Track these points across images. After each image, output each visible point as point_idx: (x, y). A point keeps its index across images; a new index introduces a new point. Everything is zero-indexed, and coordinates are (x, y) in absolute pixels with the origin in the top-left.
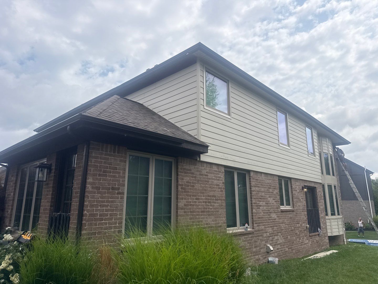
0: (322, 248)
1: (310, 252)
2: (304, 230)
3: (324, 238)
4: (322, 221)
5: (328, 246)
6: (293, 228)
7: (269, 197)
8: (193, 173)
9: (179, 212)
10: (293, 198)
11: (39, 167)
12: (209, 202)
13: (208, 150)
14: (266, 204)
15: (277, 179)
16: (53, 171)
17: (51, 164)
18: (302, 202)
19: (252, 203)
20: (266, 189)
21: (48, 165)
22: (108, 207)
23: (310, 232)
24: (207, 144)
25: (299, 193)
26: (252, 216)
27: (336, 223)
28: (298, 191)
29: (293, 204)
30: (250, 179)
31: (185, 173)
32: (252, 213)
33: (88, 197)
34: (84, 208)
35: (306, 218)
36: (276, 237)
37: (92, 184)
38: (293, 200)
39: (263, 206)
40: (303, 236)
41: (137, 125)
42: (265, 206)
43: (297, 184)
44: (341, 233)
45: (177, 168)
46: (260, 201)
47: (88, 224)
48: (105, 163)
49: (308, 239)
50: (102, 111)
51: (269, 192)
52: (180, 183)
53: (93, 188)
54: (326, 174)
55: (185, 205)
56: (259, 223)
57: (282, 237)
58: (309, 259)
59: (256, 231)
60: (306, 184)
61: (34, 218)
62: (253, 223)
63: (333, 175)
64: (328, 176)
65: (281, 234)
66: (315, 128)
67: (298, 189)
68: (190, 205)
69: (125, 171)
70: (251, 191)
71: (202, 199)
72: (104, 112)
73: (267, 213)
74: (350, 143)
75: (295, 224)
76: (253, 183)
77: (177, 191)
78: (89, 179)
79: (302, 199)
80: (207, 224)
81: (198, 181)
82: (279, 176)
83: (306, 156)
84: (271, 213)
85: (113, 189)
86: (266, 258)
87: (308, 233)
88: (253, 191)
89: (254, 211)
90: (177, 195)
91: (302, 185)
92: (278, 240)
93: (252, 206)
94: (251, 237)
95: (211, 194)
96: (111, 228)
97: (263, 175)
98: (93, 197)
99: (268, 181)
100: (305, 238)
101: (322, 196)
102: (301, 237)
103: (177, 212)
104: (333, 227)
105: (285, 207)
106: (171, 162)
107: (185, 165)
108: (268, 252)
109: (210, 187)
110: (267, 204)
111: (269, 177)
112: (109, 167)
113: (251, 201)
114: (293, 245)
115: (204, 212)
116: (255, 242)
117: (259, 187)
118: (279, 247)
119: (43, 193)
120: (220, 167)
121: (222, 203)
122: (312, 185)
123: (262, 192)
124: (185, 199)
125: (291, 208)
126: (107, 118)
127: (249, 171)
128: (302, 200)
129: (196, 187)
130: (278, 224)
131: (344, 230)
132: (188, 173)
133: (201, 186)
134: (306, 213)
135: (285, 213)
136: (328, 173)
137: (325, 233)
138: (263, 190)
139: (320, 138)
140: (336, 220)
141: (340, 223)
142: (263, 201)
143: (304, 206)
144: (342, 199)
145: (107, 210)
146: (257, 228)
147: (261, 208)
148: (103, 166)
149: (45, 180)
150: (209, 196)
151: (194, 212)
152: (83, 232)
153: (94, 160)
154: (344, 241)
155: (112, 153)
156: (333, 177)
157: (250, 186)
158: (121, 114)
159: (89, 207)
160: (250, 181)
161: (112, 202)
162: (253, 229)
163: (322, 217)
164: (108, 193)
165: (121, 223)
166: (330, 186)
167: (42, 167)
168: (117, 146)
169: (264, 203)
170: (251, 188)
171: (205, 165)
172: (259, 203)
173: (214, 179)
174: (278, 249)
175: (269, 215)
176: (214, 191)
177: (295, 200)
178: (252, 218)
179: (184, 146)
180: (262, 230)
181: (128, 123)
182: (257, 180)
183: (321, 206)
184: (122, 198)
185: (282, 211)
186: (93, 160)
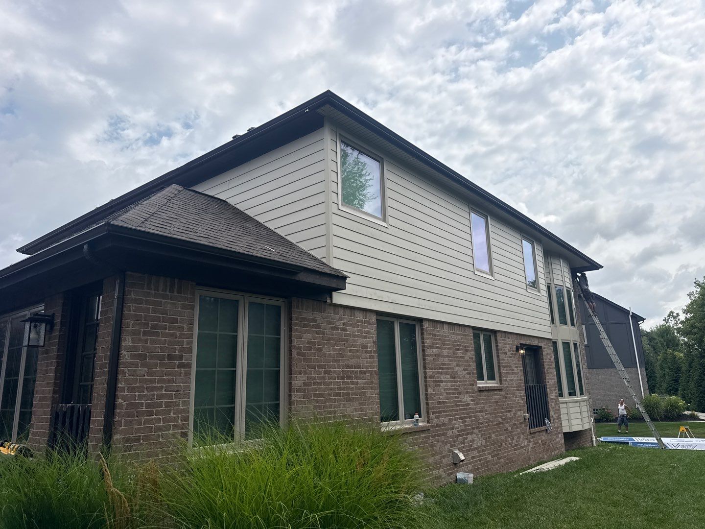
0: (553, 453)
1: (531, 462)
2: (521, 423)
3: (555, 437)
4: (551, 405)
5: (563, 449)
6: (500, 419)
7: (457, 365)
8: (319, 327)
9: (293, 397)
10: (499, 366)
11: (30, 320)
12: (348, 378)
13: (347, 284)
14: (451, 377)
15: (470, 333)
16: (58, 327)
17: (54, 314)
18: (515, 373)
19: (425, 377)
20: (451, 351)
21: (48, 316)
22: (161, 391)
23: (531, 427)
24: (343, 272)
25: (510, 357)
26: (427, 399)
27: (578, 409)
28: (509, 353)
29: (500, 377)
30: (422, 334)
31: (305, 326)
32: (427, 395)
33: (124, 374)
34: (118, 394)
35: (523, 402)
36: (470, 437)
37: (131, 349)
38: (499, 370)
39: (446, 381)
40: (518, 434)
41: (213, 241)
42: (450, 381)
43: (507, 340)
44: (587, 427)
45: (290, 318)
46: (441, 373)
47: (126, 422)
48: (154, 311)
49: (527, 439)
50: (150, 216)
51: (457, 357)
52: (295, 344)
53: (132, 356)
54: (561, 323)
55: (305, 384)
56: (439, 412)
57: (480, 436)
58: (529, 472)
59: (433, 426)
60: (523, 342)
61: (22, 414)
62: (428, 413)
63: (573, 324)
64: (563, 327)
65: (480, 431)
66: (540, 242)
67: (509, 351)
68: (315, 384)
69: (193, 325)
70: (424, 355)
71: (335, 372)
72: (152, 217)
73: (453, 394)
74: (602, 267)
75: (503, 412)
76: (428, 342)
77: (290, 359)
78: (125, 340)
79: (516, 367)
80: (344, 416)
81: (329, 340)
82: (475, 328)
83: (524, 292)
84: (460, 393)
85: (170, 357)
86: (451, 473)
87: (528, 428)
88: (428, 355)
89: (430, 390)
90: (290, 366)
91: (517, 342)
92: (473, 441)
93: (426, 381)
94: (425, 437)
95: (353, 362)
96: (168, 428)
97: (445, 326)
98: (133, 373)
99: (455, 336)
100: (522, 436)
101: (552, 362)
102: (515, 435)
103: (290, 396)
104: (572, 416)
105: (487, 383)
106: (279, 307)
107: (304, 312)
108: (455, 464)
109: (350, 351)
110: (453, 377)
111: (457, 330)
112: (161, 319)
113: (425, 373)
114: (500, 450)
115: (339, 394)
116: (432, 445)
117: (439, 348)
118: (475, 453)
119: (39, 369)
120: (369, 314)
121: (372, 377)
122: (535, 343)
123: (444, 356)
124: (305, 373)
125: (497, 384)
126: (157, 228)
127: (420, 321)
128: (516, 369)
129: (324, 351)
130: (472, 412)
131: (592, 421)
132: (310, 326)
133: (334, 350)
134: (523, 393)
135: (485, 393)
136: (563, 321)
137: (558, 428)
138: (445, 352)
139: (549, 259)
140: (578, 404)
141: (584, 409)
142: (447, 373)
143: (521, 380)
144: (589, 367)
145: (160, 397)
146: (435, 422)
147: (441, 384)
148: (150, 316)
149: (42, 344)
150: (348, 366)
151: (320, 395)
152: (116, 437)
153: (135, 306)
154: (592, 441)
155: (168, 293)
156: (572, 328)
157: (423, 347)
158: (184, 221)
159: (126, 391)
160: (423, 338)
161: (169, 381)
162: (428, 422)
163: (552, 399)
164: (161, 365)
165: (186, 419)
166: (566, 345)
167: (36, 320)
168: (176, 281)
169: (448, 376)
170: (423, 351)
171: (341, 311)
172: (438, 377)
173: (358, 336)
174: (473, 458)
175: (456, 397)
176: (358, 357)
177: (503, 370)
178: (427, 404)
179: (303, 277)
180: (444, 424)
181: (197, 238)
182: (435, 335)
183: (550, 380)
184: (188, 374)
185: (481, 390)
186: (133, 306)
